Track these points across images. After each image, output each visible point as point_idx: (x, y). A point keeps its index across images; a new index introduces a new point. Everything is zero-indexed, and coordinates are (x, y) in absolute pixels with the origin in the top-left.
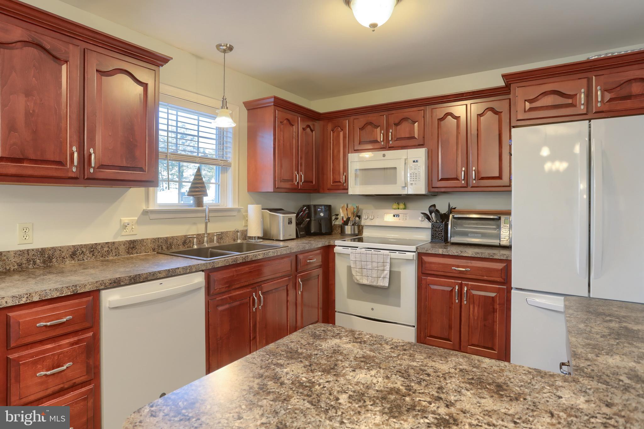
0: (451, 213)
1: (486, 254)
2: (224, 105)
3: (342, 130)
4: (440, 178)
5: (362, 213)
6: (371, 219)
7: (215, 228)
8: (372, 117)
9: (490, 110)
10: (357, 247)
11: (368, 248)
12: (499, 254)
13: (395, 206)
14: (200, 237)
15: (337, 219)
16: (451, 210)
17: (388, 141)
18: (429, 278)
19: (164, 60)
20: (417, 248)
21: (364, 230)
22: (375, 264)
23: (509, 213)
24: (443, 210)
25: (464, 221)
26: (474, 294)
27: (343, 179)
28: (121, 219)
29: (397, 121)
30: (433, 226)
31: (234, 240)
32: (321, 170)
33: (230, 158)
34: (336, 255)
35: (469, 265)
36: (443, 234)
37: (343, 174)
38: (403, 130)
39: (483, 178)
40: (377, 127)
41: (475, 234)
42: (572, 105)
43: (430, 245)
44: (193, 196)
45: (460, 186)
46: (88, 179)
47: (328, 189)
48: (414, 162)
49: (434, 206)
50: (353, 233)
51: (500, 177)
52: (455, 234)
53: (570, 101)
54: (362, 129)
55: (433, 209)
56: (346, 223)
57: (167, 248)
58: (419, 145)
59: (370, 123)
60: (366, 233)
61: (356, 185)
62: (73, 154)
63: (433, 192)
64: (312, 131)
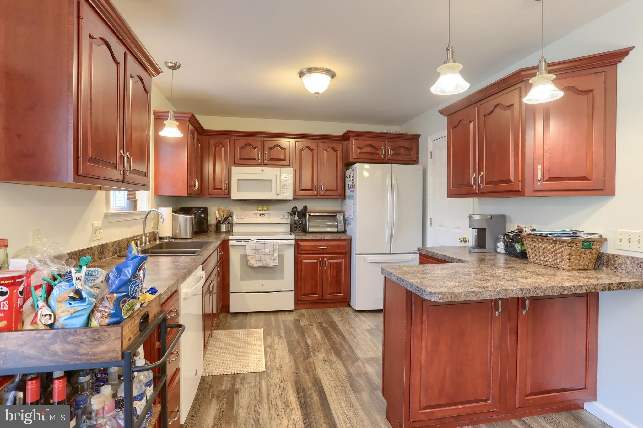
0: (307, 212)
1: (338, 236)
2: (172, 117)
3: (224, 146)
4: (301, 189)
5: (233, 214)
6: (242, 219)
8: (250, 140)
9: (332, 149)
10: (250, 240)
11: (258, 240)
12: (344, 237)
13: (260, 208)
16: (307, 210)
17: (264, 159)
18: (303, 256)
19: (158, 72)
20: (295, 237)
22: (267, 251)
23: (343, 212)
26: (330, 262)
27: (224, 186)
28: (93, 223)
29: (271, 146)
30: (292, 221)
31: (154, 242)
34: (230, 247)
35: (328, 244)
36: (302, 227)
37: (225, 182)
39: (327, 190)
40: (255, 148)
41: (323, 226)
42: (379, 154)
45: (314, 195)
48: (285, 177)
49: (296, 207)
50: (227, 230)
51: (336, 190)
52: (311, 226)
54: (241, 148)
55: (295, 210)
56: (220, 222)
58: (287, 165)
59: (249, 145)
60: (236, 229)
61: (238, 191)
62: (122, 156)
63: (296, 198)
64: (199, 144)
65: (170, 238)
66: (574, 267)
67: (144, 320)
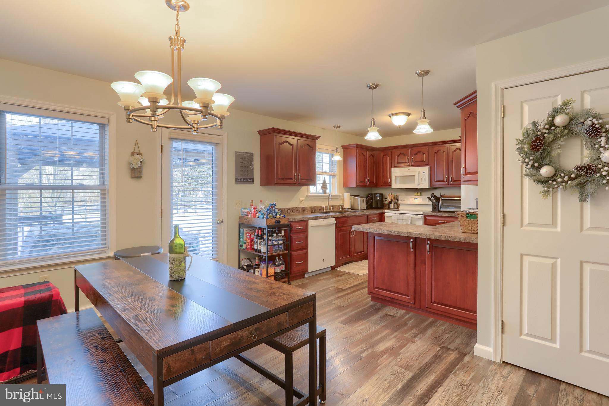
0: (441, 197)
1: (453, 215)
2: (337, 151)
3: (389, 156)
4: (436, 181)
5: (399, 198)
6: (403, 201)
7: (332, 203)
8: (403, 151)
9: (458, 149)
10: (396, 213)
11: (401, 214)
13: (416, 194)
14: (326, 207)
15: (386, 201)
17: (411, 162)
19: (318, 138)
20: (423, 213)
21: (400, 206)
24: (438, 196)
25: (452, 201)
27: (389, 181)
28: (300, 199)
29: (415, 153)
30: (433, 203)
31: (338, 210)
32: (378, 177)
33: (336, 172)
34: (386, 217)
35: (446, 220)
36: (437, 207)
37: (389, 178)
38: (418, 157)
39: (455, 181)
40: (406, 155)
41: (451, 208)
43: (431, 212)
44: (322, 189)
45: (445, 184)
46: (298, 184)
47: (382, 186)
48: (423, 173)
49: (433, 194)
50: (394, 207)
52: (442, 207)
54: (398, 156)
55: (433, 195)
56: (391, 202)
57: (314, 211)
58: (426, 165)
59: (402, 154)
60: (401, 207)
61: (396, 183)
62: (295, 175)
63: (432, 187)
64: (373, 157)
65: (349, 208)
66: (465, 231)
67: (278, 222)
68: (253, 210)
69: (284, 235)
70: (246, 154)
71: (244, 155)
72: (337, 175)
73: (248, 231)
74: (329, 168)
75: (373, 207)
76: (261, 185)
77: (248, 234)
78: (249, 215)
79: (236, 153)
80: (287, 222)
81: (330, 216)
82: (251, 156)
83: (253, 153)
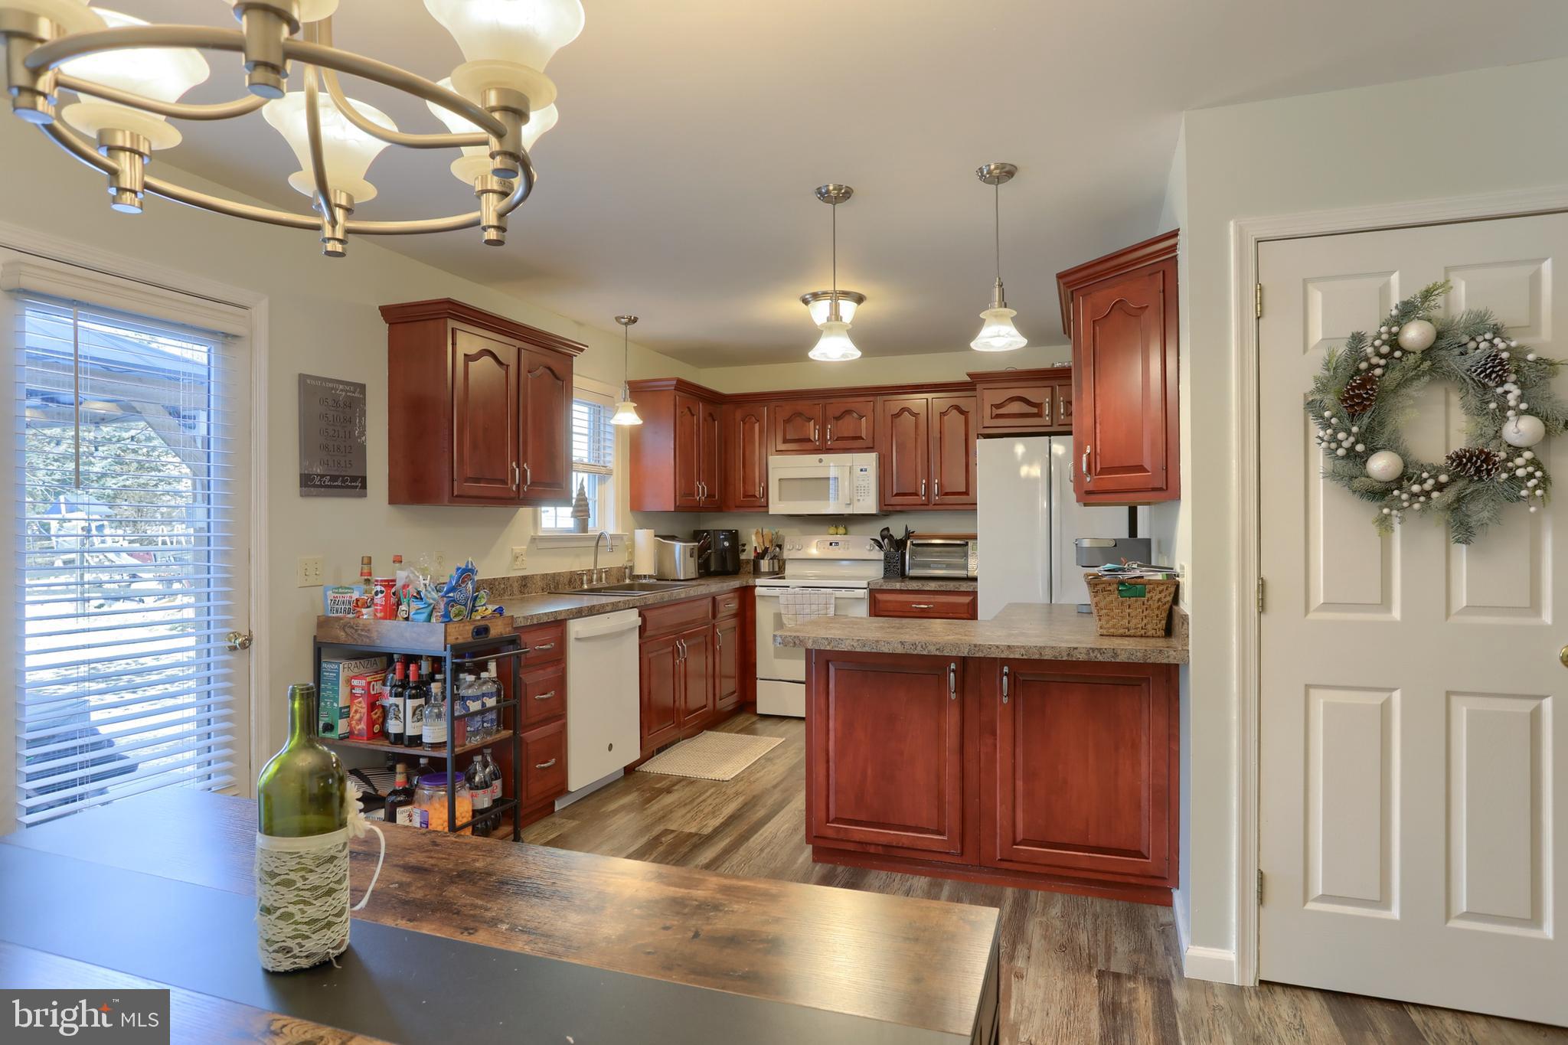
0: (909, 538)
1: (951, 586)
2: (626, 397)
3: (758, 420)
4: (895, 493)
5: (784, 541)
6: (796, 550)
7: (604, 562)
8: (801, 406)
9: (955, 409)
10: (788, 587)
11: (803, 587)
12: (964, 587)
13: (832, 530)
14: (590, 573)
15: (744, 551)
16: (909, 535)
17: (826, 441)
19: (580, 348)
20: (869, 584)
21: (787, 566)
22: (814, 607)
23: (975, 537)
24: (898, 533)
25: (925, 548)
27: (758, 491)
28: (512, 549)
29: (838, 414)
30: (886, 556)
32: (725, 482)
33: (610, 462)
34: (757, 598)
35: (933, 600)
36: (899, 567)
37: (760, 484)
38: (847, 427)
39: (947, 494)
40: (810, 419)
41: (938, 566)
42: (1039, 415)
43: (882, 581)
44: (577, 518)
45: (919, 503)
46: (522, 499)
47: (736, 507)
48: (861, 470)
49: (887, 529)
50: (771, 570)
51: (966, 493)
52: (912, 566)
53: (1035, 410)
54: (787, 421)
55: (886, 534)
56: (760, 556)
57: (555, 587)
58: (867, 448)
59: (799, 414)
60: (789, 569)
61: (780, 500)
62: (513, 471)
63: (886, 510)
64: (714, 420)
65: (650, 577)
66: (1112, 630)
67: (482, 631)
68: (382, 592)
69: (497, 677)
70: (341, 387)
71: (332, 389)
72: (615, 473)
73: (356, 670)
74: (589, 448)
75: (712, 569)
76: (389, 503)
77: (355, 682)
78: (364, 611)
79: (303, 379)
80: (508, 629)
81: (624, 602)
82: (356, 395)
83: (365, 385)
